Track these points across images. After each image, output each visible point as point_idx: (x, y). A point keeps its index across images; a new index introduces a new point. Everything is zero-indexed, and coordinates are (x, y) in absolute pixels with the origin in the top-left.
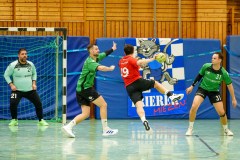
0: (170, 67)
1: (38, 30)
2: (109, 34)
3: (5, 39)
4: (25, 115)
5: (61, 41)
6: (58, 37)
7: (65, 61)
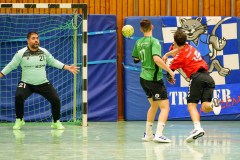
0: (221, 53)
1: (51, 6)
2: (141, 12)
3: (8, 19)
4: (35, 116)
5: (80, 20)
6: (76, 15)
7: (85, 46)
